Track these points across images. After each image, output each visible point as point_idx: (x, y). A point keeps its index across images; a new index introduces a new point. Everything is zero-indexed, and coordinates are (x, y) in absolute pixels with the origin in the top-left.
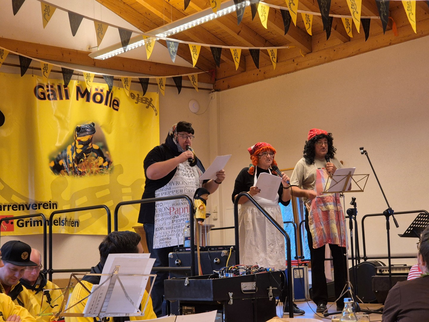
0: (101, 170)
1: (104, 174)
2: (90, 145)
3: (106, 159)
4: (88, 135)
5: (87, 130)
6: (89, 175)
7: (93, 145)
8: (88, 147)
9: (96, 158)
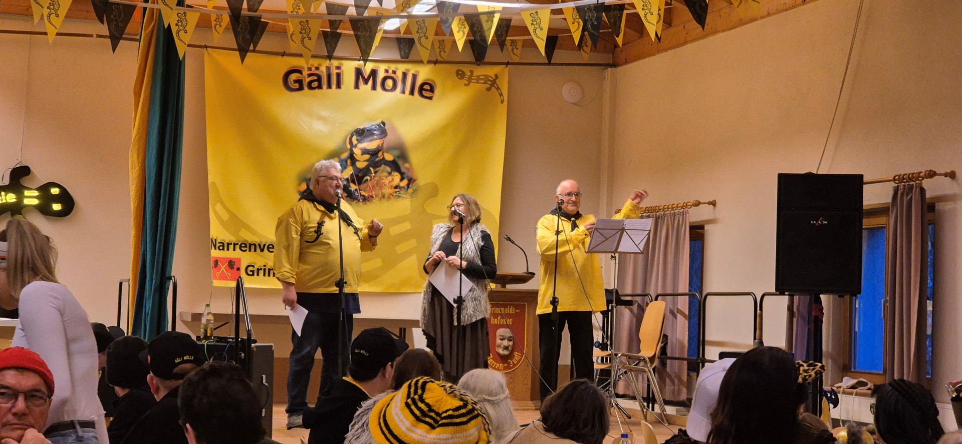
0: (398, 193)
1: (401, 199)
2: (380, 154)
3: (405, 176)
4: (377, 139)
5: (375, 132)
6: (379, 200)
7: (384, 154)
8: (378, 157)
9: (390, 174)
